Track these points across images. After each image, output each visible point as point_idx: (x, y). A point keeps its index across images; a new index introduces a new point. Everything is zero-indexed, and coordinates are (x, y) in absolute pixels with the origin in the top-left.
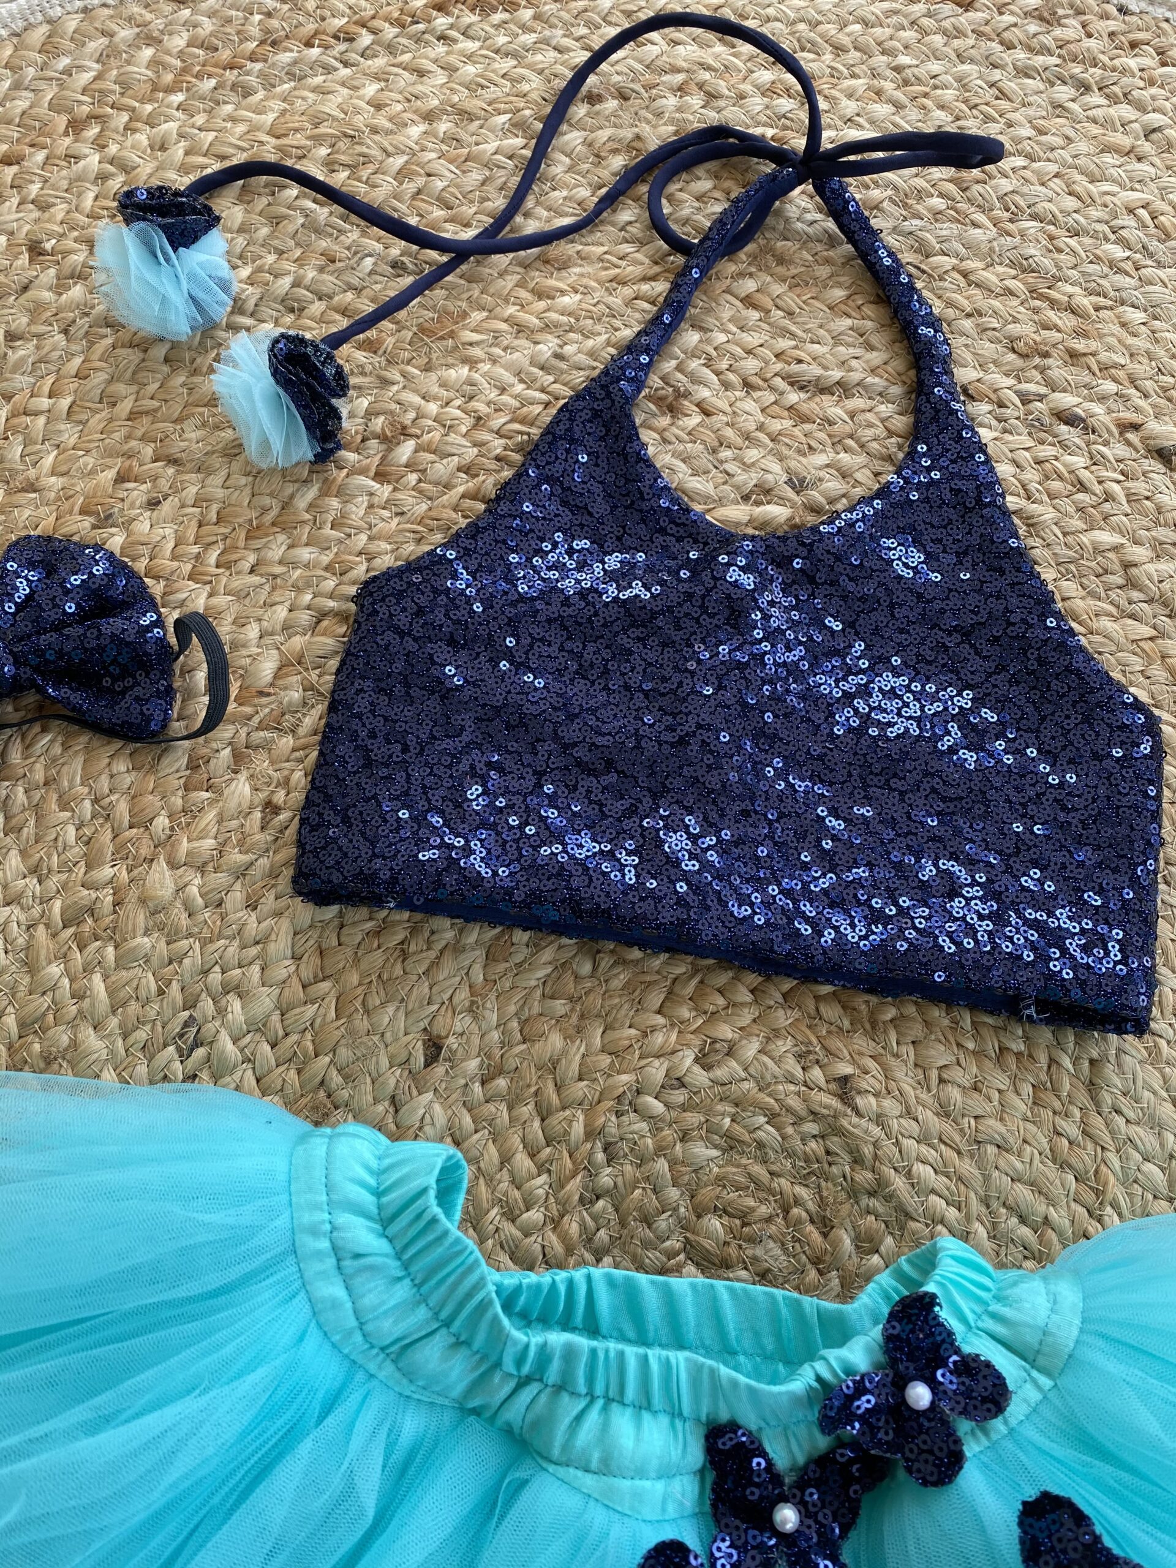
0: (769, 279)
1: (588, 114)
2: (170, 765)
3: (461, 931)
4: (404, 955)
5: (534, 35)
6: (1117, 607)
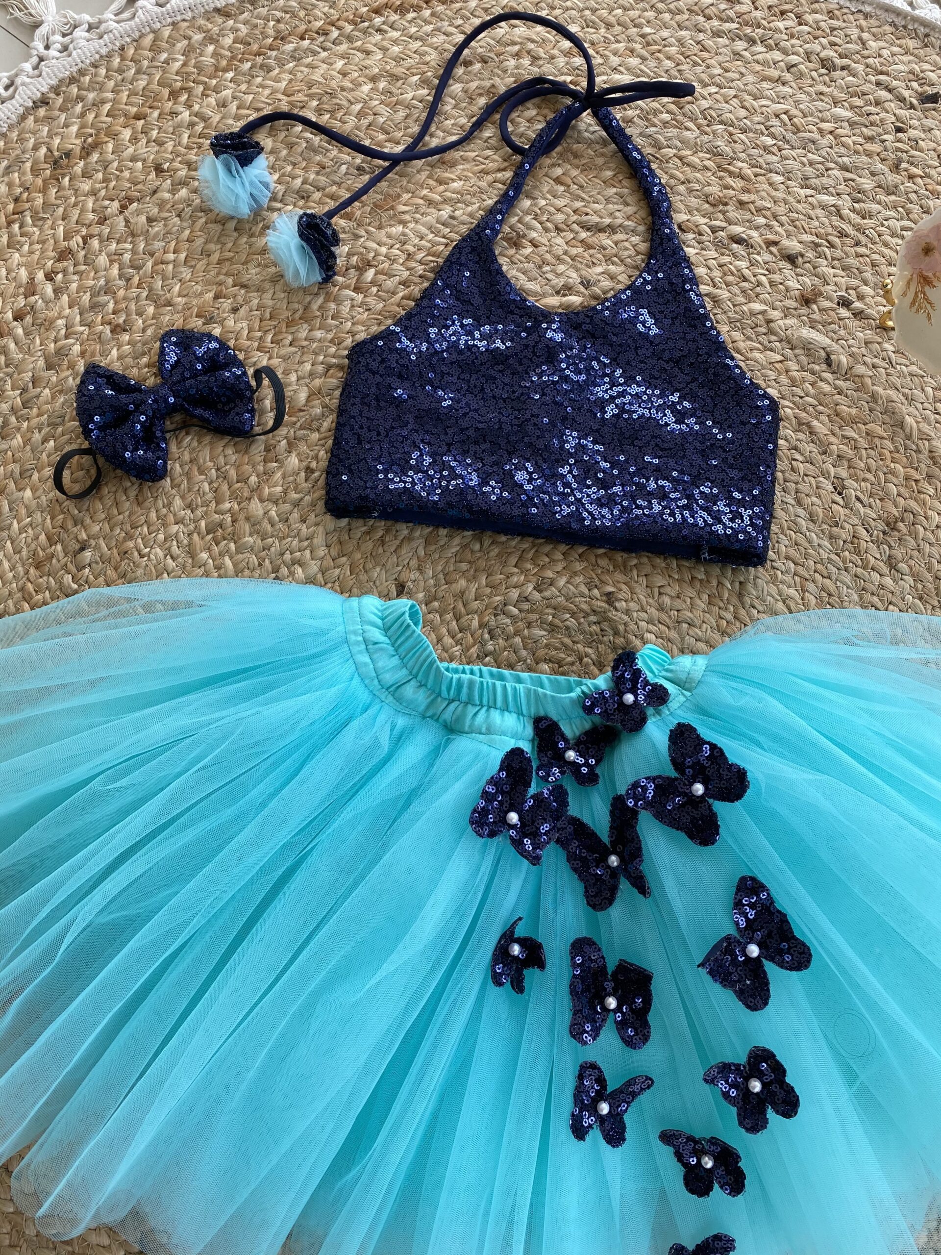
0: (569, 167)
1: (464, 73)
2: (256, 449)
3: (412, 530)
4: (383, 543)
5: (432, 26)
6: (762, 345)
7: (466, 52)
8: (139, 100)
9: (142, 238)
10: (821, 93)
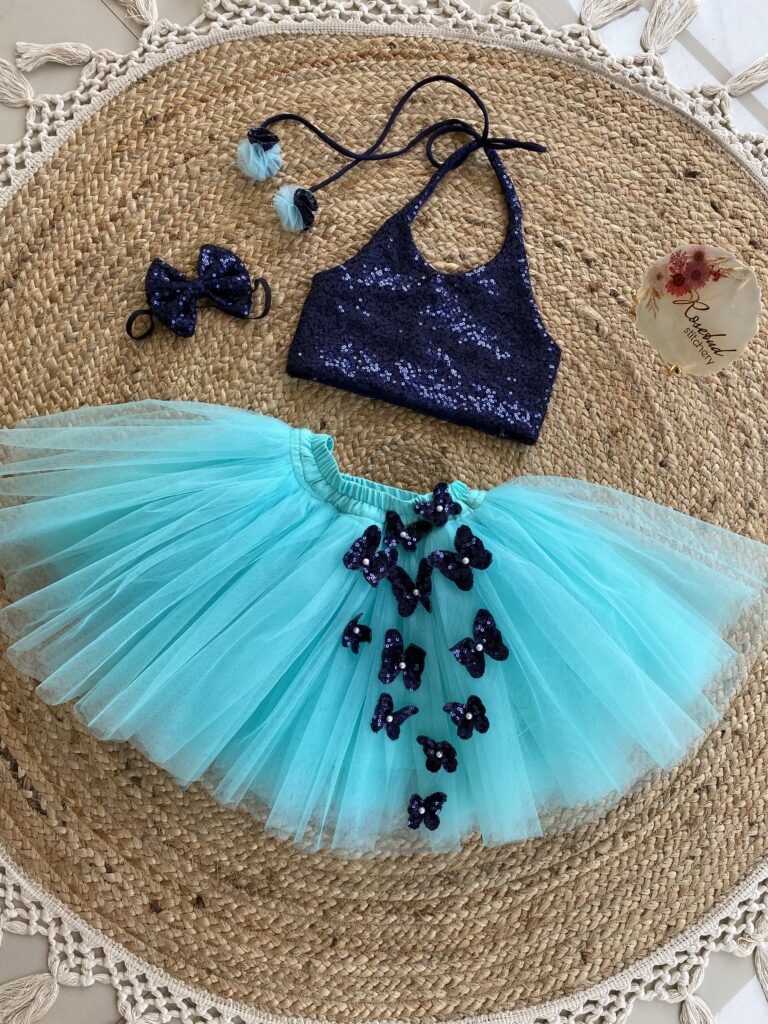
0: (465, 180)
1: (410, 107)
2: (249, 327)
3: (335, 391)
4: (317, 396)
5: (395, 72)
6: (561, 312)
7: (414, 93)
8: (204, 89)
9: (195, 181)
10: (627, 160)
